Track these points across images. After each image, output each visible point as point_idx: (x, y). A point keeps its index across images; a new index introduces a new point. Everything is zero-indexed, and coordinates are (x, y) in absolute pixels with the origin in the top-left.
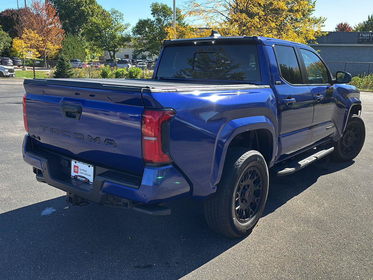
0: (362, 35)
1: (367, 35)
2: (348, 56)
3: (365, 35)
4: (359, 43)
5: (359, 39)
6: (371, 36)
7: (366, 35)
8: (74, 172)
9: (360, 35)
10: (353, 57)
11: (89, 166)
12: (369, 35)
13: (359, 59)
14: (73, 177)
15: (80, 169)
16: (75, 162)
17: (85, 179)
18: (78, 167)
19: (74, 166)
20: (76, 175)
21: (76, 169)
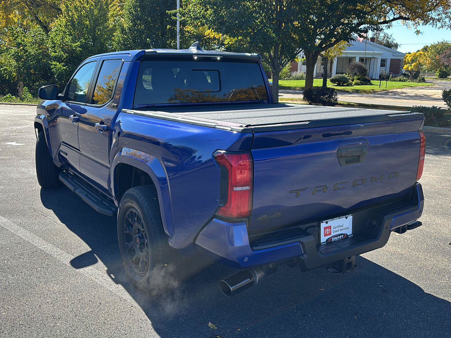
8: (325, 235)
14: (325, 242)
15: (334, 228)
16: (327, 223)
17: (343, 236)
18: (330, 227)
19: (325, 228)
20: (329, 239)
21: (328, 231)
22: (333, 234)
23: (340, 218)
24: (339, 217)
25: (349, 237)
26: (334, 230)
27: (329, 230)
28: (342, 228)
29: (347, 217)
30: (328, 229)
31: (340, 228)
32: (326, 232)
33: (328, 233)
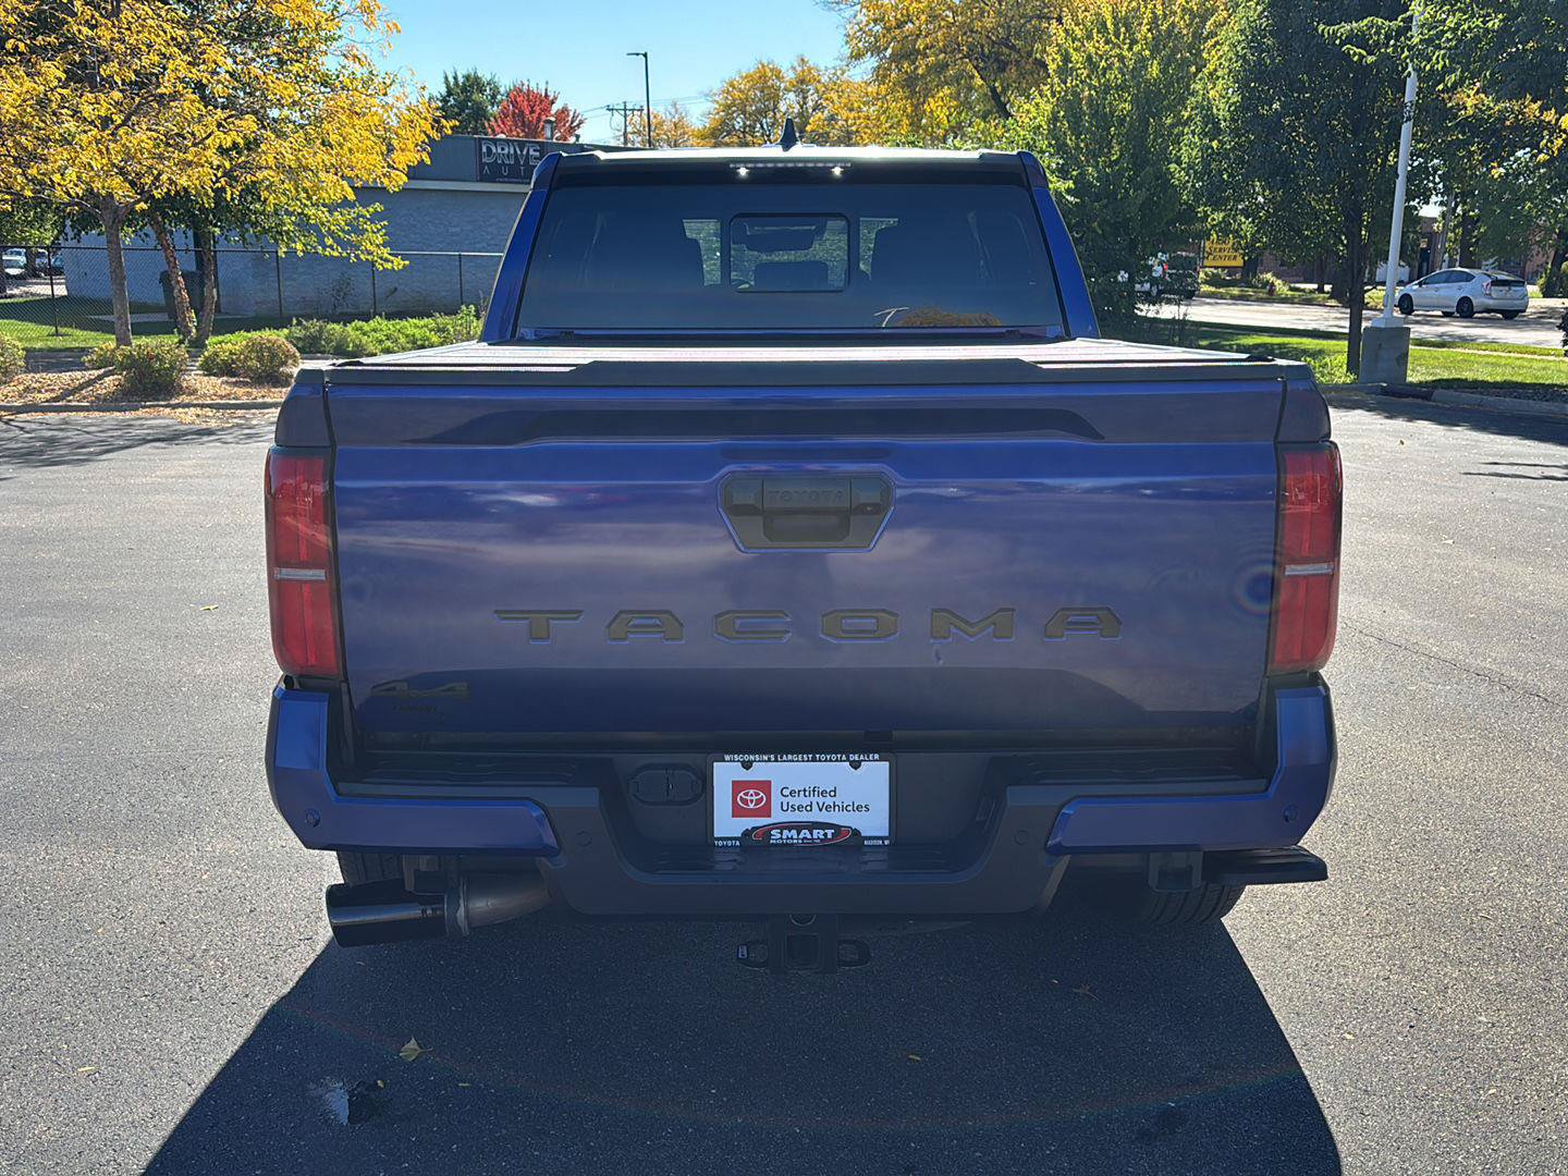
0: (489, 149)
1: (506, 151)
2: (454, 230)
3: (499, 151)
4: (483, 179)
5: (482, 165)
6: (519, 152)
7: (503, 149)
9: (484, 150)
10: (472, 231)
11: (856, 765)
12: (512, 152)
13: (492, 242)
14: (736, 839)
15: (786, 792)
16: (747, 765)
17: (830, 833)
18: (765, 786)
19: (738, 786)
20: (754, 829)
21: (754, 798)
22: (777, 816)
23: (814, 760)
24: (814, 753)
25: (866, 842)
26: (785, 800)
27: (757, 794)
28: (829, 801)
29: (860, 762)
30: (751, 792)
31: (821, 800)
32: (745, 802)
33: (752, 806)
